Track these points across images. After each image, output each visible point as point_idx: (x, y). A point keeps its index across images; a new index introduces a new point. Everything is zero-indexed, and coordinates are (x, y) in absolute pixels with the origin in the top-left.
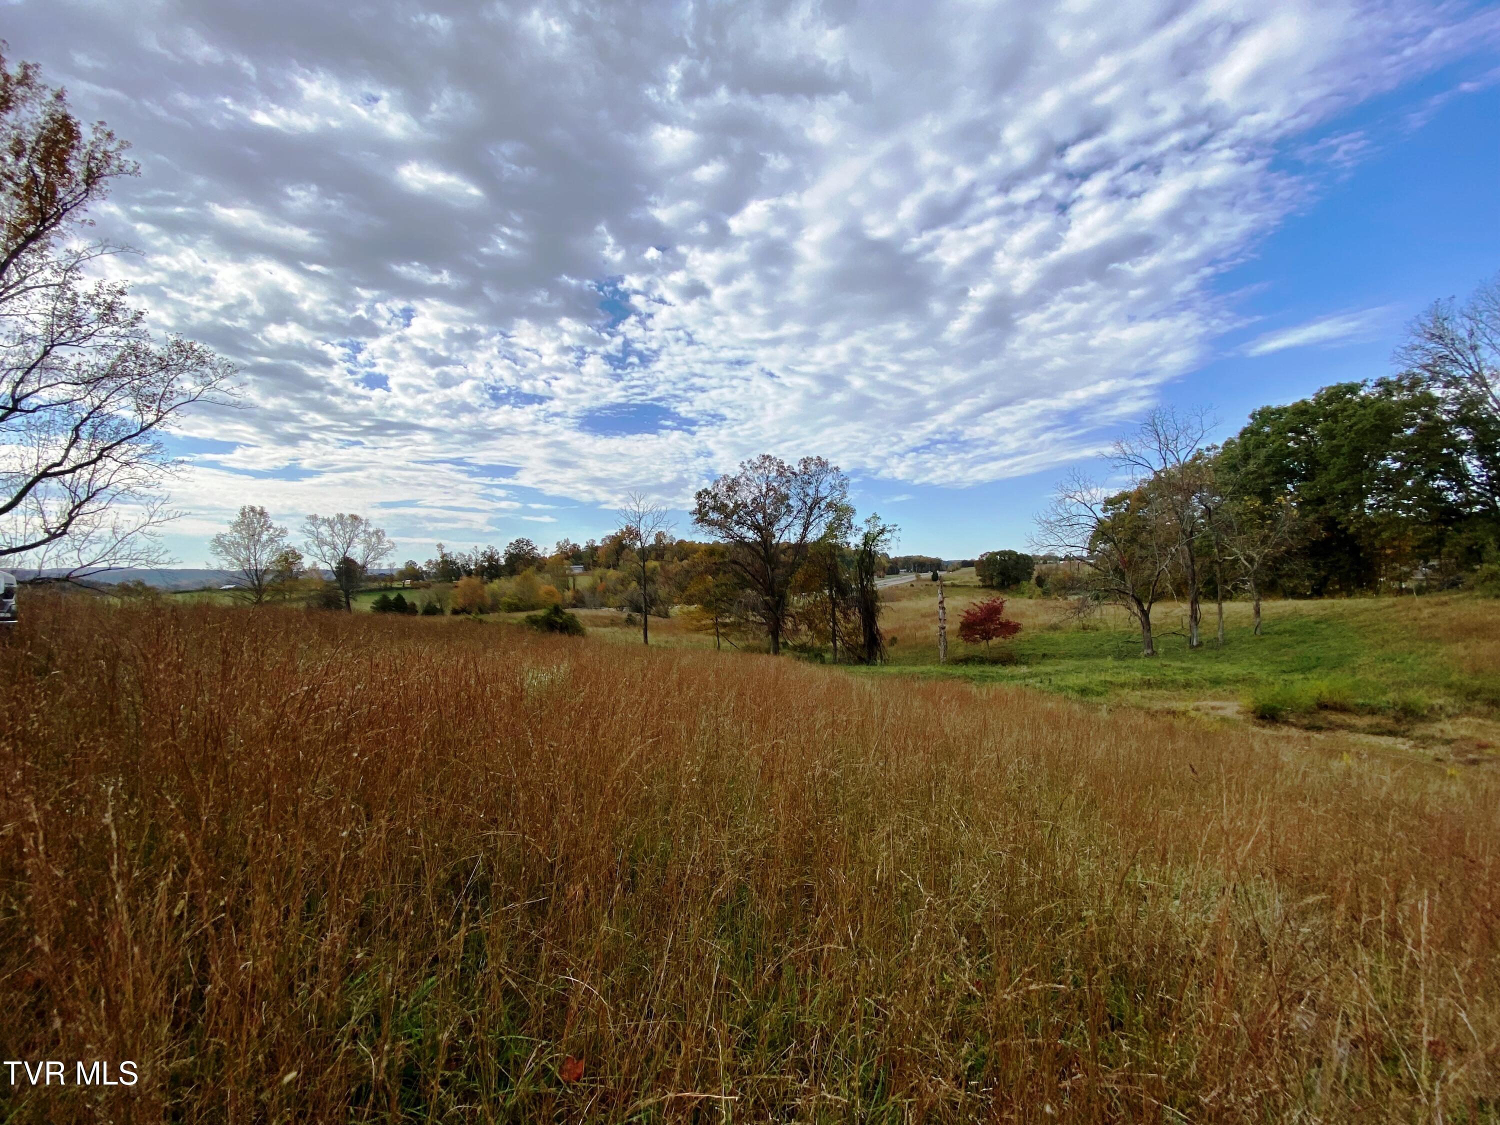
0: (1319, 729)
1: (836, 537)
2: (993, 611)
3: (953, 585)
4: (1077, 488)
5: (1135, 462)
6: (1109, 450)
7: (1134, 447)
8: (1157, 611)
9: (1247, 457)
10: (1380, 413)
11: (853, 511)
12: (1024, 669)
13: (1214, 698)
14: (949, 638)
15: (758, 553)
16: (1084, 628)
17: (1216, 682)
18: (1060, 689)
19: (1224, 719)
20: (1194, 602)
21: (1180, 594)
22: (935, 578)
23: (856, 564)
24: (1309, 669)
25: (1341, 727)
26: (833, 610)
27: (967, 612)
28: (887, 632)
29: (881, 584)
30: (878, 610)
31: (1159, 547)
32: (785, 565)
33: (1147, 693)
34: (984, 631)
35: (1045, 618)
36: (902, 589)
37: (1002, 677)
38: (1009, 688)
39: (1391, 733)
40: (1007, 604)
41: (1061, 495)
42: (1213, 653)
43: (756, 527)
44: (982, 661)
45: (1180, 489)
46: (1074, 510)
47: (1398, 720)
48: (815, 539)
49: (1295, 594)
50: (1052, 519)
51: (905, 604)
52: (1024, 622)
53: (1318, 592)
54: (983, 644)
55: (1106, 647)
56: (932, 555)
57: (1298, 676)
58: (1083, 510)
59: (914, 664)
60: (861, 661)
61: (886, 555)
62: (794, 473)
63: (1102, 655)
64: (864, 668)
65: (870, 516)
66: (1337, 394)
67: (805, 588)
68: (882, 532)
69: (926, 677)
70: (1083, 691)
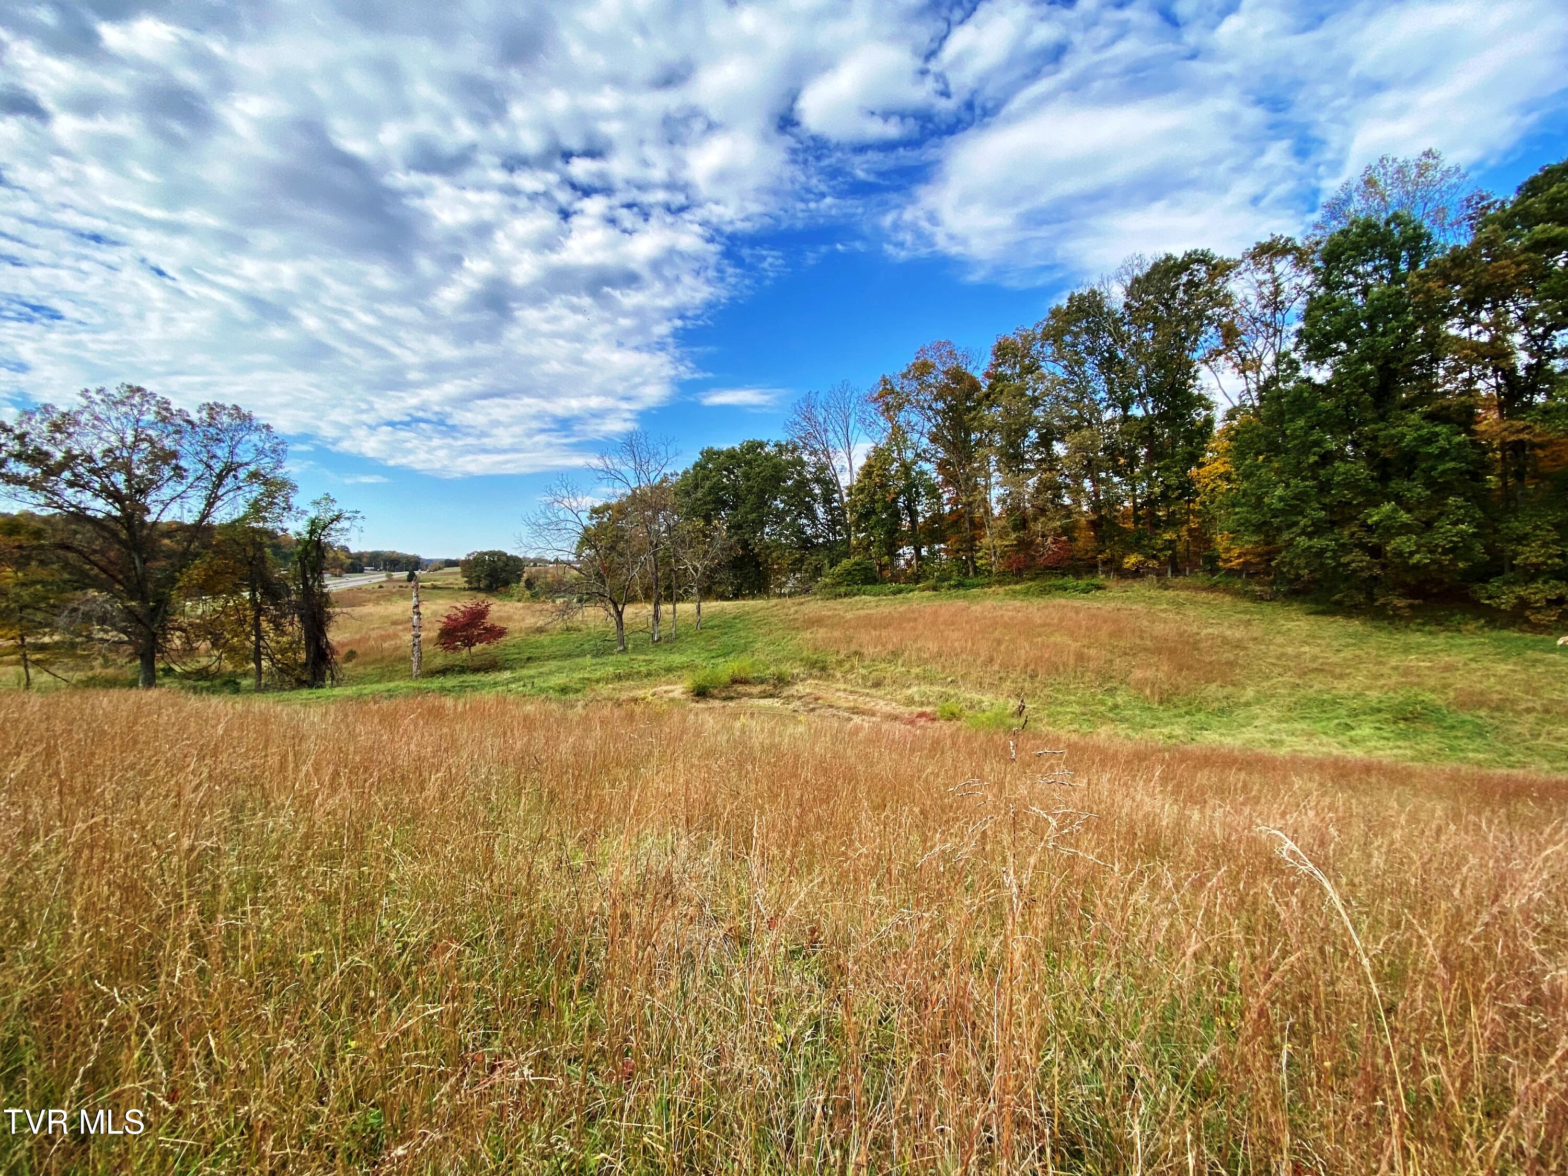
0: (732, 698)
1: (265, 519)
2: (477, 615)
3: (435, 587)
4: (564, 492)
5: (613, 475)
6: (595, 462)
7: (615, 462)
8: (629, 611)
9: (696, 487)
10: (775, 466)
11: (294, 488)
12: (507, 675)
13: (668, 684)
14: (425, 648)
15: (115, 534)
16: (568, 629)
17: (669, 670)
18: (542, 690)
19: (672, 700)
20: (657, 604)
21: (647, 598)
22: (411, 578)
23: (296, 558)
24: (729, 654)
25: (745, 695)
26: (257, 618)
27: (448, 617)
28: (343, 645)
29: (334, 585)
30: (330, 618)
31: (633, 555)
32: (170, 555)
33: (617, 685)
34: (466, 637)
35: (531, 621)
36: (366, 591)
37: (484, 685)
38: (488, 696)
39: (771, 696)
40: (493, 608)
41: (550, 499)
42: (668, 646)
43: (114, 495)
44: (463, 670)
45: (650, 507)
46: (561, 515)
47: (775, 686)
48: (227, 520)
49: (722, 597)
50: (541, 521)
51: (369, 609)
52: (511, 626)
53: (736, 596)
54: (465, 652)
55: (586, 646)
56: (410, 552)
57: (721, 660)
58: (571, 517)
59: (379, 682)
60: (301, 684)
61: (345, 549)
62: (190, 422)
63: (582, 654)
64: (305, 693)
65: (318, 496)
66: (754, 447)
67: (207, 588)
68: (338, 518)
69: (391, 694)
70: (564, 690)
